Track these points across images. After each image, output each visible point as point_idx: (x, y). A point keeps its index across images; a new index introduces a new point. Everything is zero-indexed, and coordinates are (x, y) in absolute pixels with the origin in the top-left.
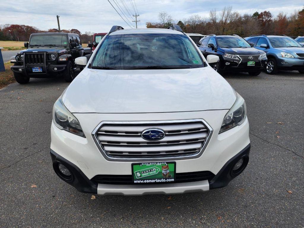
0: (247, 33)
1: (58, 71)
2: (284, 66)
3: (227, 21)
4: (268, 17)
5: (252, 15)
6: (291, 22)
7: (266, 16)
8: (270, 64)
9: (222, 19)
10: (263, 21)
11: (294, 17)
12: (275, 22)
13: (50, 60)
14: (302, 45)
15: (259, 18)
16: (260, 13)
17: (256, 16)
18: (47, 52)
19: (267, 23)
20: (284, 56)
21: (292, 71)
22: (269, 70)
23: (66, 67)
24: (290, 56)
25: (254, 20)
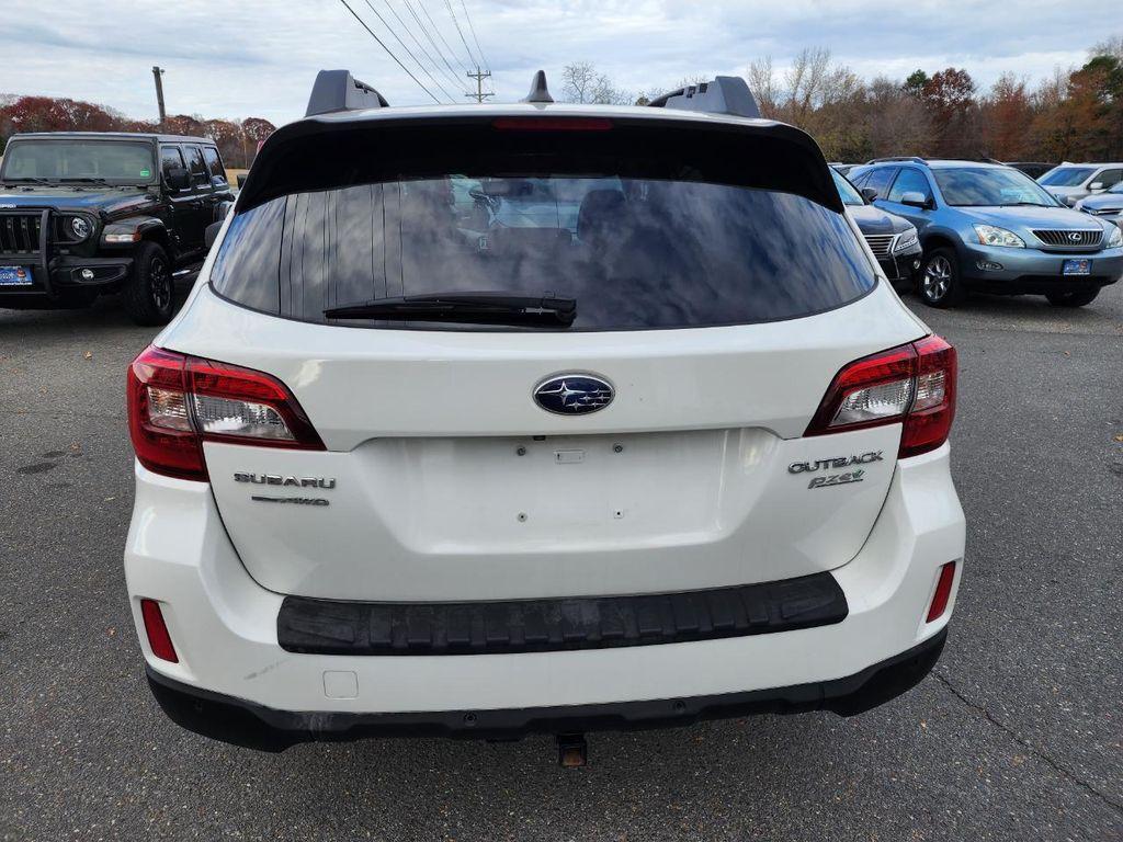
0: (883, 145)
1: (96, 282)
2: (987, 276)
3: (812, 101)
4: (960, 91)
5: (903, 80)
6: (1044, 109)
7: (954, 87)
8: (938, 270)
9: (795, 94)
10: (941, 102)
11: (1055, 91)
12: (987, 107)
13: (66, 239)
14: (1058, 198)
15: (926, 93)
16: (930, 75)
17: (917, 86)
18: (52, 209)
19: (957, 112)
20: (987, 241)
21: (1022, 296)
22: (933, 290)
23: (131, 268)
24: (1010, 240)
25: (910, 100)
